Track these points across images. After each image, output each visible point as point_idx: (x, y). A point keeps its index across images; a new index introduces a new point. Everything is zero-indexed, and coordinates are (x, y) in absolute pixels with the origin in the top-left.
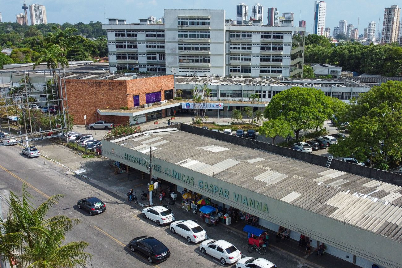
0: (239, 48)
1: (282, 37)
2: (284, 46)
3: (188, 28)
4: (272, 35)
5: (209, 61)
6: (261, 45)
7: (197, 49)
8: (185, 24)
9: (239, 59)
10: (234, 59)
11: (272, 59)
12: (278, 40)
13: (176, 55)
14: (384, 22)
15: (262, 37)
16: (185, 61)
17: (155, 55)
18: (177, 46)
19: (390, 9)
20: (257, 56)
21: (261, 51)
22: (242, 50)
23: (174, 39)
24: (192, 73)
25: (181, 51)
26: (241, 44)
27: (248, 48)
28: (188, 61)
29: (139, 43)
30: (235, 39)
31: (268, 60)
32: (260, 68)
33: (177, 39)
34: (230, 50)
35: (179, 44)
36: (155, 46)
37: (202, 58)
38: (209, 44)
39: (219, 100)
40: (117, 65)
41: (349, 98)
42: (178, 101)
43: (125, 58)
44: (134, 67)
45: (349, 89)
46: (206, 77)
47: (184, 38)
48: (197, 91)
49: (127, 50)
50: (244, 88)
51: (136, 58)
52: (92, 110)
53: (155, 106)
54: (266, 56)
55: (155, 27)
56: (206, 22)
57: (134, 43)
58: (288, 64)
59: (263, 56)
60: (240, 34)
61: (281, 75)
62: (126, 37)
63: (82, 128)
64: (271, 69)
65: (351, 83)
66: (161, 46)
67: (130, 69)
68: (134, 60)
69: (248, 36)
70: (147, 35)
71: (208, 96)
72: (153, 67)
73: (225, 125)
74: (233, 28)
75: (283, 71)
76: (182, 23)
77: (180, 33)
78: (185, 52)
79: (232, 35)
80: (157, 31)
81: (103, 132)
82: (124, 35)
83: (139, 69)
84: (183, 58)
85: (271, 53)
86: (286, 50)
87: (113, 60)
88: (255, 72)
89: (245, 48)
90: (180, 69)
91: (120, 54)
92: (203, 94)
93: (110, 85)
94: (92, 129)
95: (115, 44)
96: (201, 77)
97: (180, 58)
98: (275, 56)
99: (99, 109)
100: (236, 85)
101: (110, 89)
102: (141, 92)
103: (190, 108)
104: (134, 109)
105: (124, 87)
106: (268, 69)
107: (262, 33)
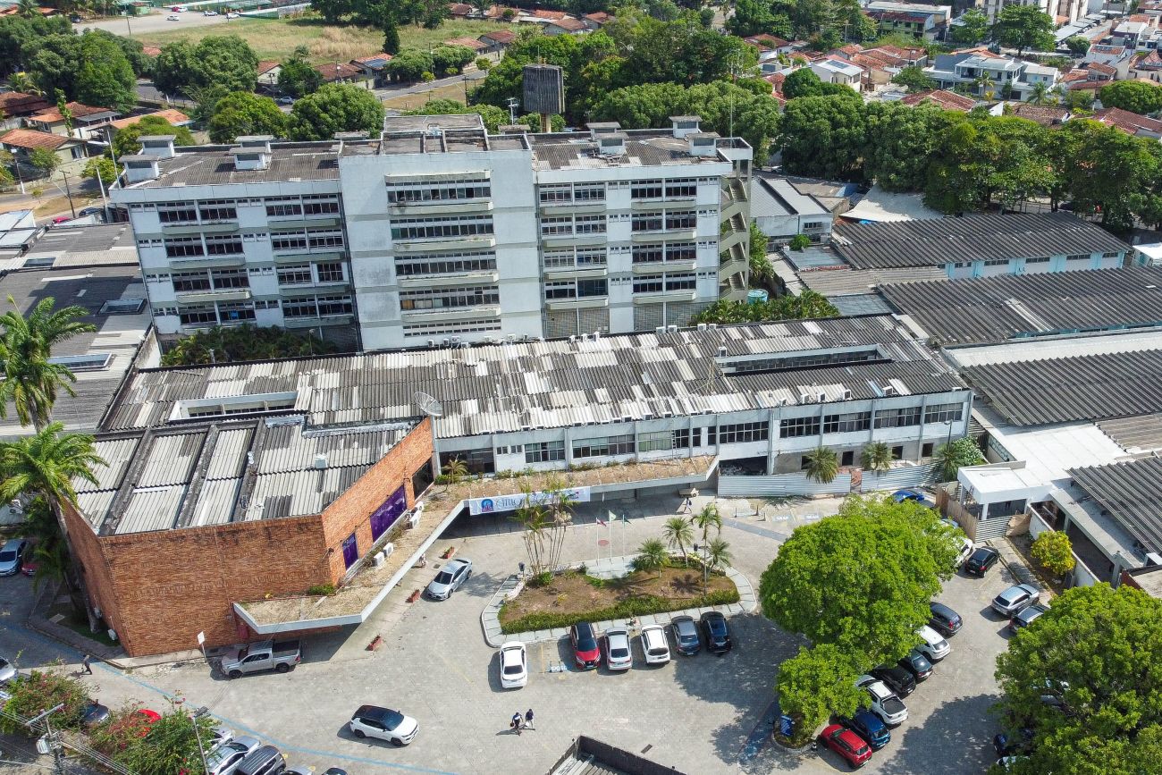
1: (693, 191)
2: (698, 215)
3: (423, 211)
4: (664, 186)
5: (495, 299)
6: (634, 216)
7: (454, 267)
8: (409, 198)
9: (572, 260)
10: (555, 261)
11: (667, 253)
12: (681, 202)
13: (390, 289)
15: (635, 194)
16: (421, 304)
17: (305, 269)
18: (391, 264)
20: (623, 248)
22: (579, 236)
23: (379, 243)
25: (405, 277)
26: (574, 219)
27: (595, 227)
28: (429, 303)
29: (246, 236)
30: (554, 205)
31: (656, 257)
32: (635, 278)
33: (389, 243)
34: (544, 238)
35: (397, 258)
36: (302, 243)
37: (472, 293)
38: (492, 250)
39: (571, 469)
40: (180, 308)
41: (917, 422)
42: (451, 488)
43: (203, 285)
44: (239, 308)
45: (915, 401)
46: (490, 344)
47: (410, 241)
48: (505, 451)
49: (207, 260)
50: (640, 428)
51: (243, 282)
52: (216, 608)
53: (402, 540)
54: (650, 247)
55: (298, 186)
56: (478, 189)
57: (230, 237)
58: (714, 261)
59: (642, 247)
60: (567, 189)
61: (694, 295)
62: (199, 220)
63: (195, 672)
64: (664, 281)
65: (908, 354)
66: (321, 242)
67: (224, 317)
68: (237, 290)
69: (594, 194)
70: (270, 211)
71: (537, 460)
72: (303, 304)
73: (620, 576)
74: (548, 175)
75: (700, 283)
76: (400, 197)
77: (396, 226)
78: (418, 281)
79: (545, 194)
80: (305, 197)
81: (280, 690)
82: (192, 215)
83: (257, 313)
84: (413, 297)
85: (663, 236)
86: (706, 227)
87: (163, 293)
88: (620, 293)
89: (587, 229)
90: (405, 328)
91: (183, 275)
92: (522, 456)
93: (269, 534)
94: (235, 674)
95: (163, 244)
96: (474, 345)
97: (404, 297)
98: (675, 245)
99: (241, 604)
100: (616, 422)
101: (270, 546)
102: (358, 522)
103: (495, 511)
104: (350, 583)
105: (315, 532)
106: (658, 280)
107: (634, 182)
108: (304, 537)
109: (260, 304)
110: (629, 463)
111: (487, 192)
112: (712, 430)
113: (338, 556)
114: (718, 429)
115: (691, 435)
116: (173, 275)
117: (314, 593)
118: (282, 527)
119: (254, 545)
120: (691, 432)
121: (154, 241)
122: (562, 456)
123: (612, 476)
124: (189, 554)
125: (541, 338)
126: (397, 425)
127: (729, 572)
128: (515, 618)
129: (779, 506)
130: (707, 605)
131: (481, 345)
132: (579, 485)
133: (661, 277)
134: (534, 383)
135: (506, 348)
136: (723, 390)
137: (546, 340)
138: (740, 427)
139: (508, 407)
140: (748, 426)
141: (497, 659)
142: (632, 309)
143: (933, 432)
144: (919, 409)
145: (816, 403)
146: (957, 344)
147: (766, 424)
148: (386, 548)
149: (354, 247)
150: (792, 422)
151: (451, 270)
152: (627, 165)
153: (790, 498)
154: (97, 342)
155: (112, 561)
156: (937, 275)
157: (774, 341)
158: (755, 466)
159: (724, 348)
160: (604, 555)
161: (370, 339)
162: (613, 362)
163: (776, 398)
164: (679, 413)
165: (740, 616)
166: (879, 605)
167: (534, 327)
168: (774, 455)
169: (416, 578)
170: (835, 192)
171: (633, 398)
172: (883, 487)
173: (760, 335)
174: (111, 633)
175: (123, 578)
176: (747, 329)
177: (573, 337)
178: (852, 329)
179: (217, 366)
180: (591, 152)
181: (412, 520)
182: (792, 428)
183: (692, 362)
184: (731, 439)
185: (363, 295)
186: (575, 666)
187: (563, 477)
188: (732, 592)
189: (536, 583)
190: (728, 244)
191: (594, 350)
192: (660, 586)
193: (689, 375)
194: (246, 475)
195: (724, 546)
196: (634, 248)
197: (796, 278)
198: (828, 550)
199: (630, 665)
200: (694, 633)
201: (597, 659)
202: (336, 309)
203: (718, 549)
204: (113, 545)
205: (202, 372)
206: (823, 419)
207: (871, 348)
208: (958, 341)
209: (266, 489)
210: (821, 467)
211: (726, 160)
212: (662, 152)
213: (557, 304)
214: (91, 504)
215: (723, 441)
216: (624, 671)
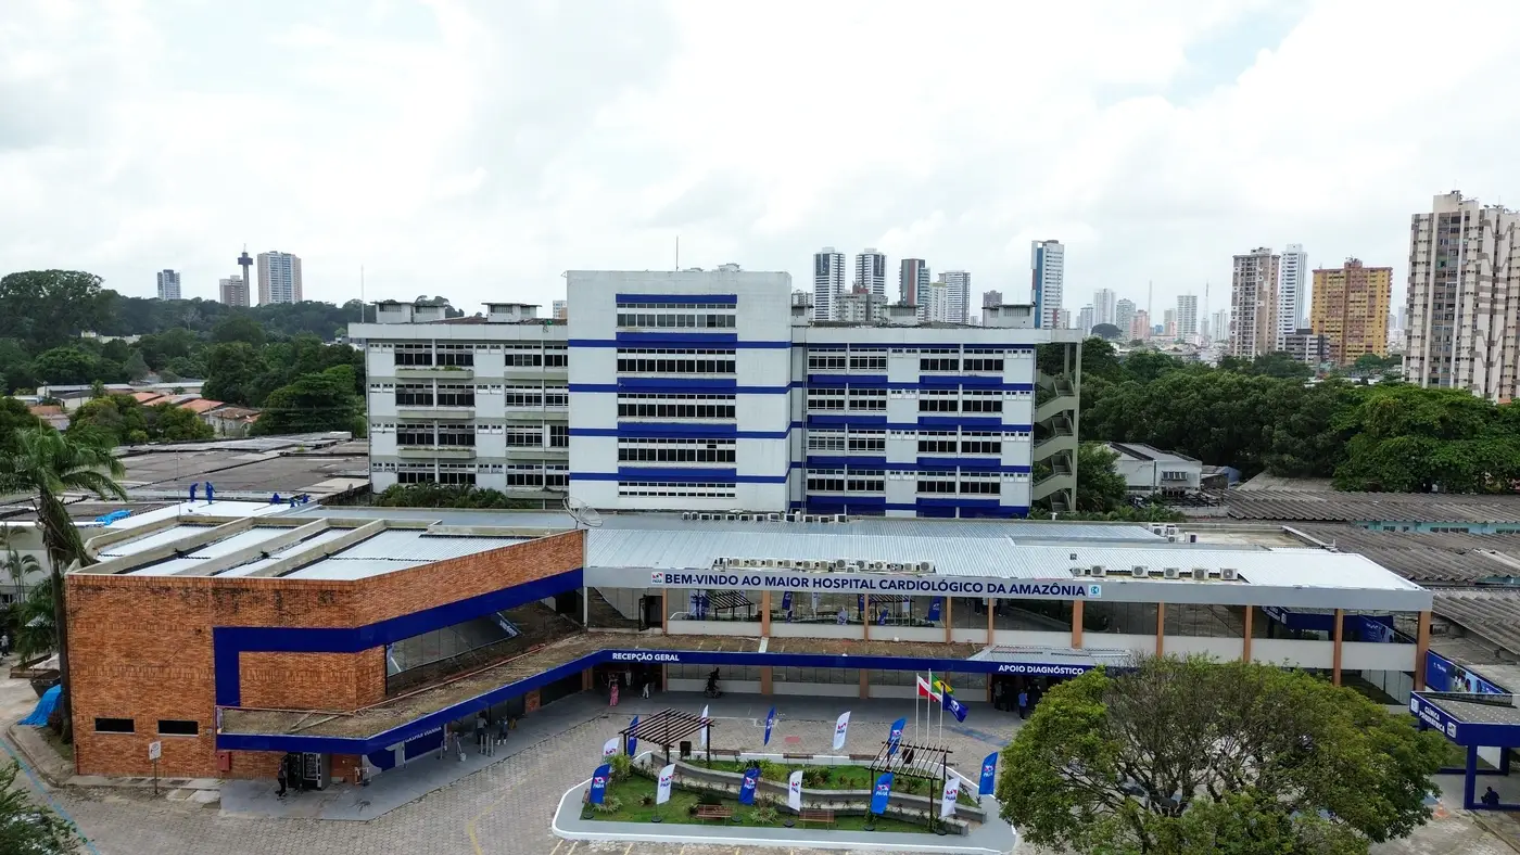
0: (840, 404)
1: (999, 365)
2: (1005, 396)
4: (961, 356)
5: (731, 456)
6: (922, 392)
7: (685, 411)
9: (843, 443)
10: (821, 443)
13: (608, 432)
14: (1235, 294)
15: (924, 364)
18: (613, 401)
19: (1249, 258)
20: (906, 433)
21: (921, 414)
22: (852, 412)
23: (603, 375)
27: (872, 403)
29: (479, 387)
30: (824, 373)
32: (919, 473)
33: (613, 376)
34: (810, 412)
35: (621, 396)
36: (538, 399)
37: (704, 446)
40: (399, 464)
43: (428, 439)
44: (460, 470)
47: (638, 375)
49: (436, 411)
51: (469, 440)
54: (941, 434)
56: (721, 316)
57: (462, 386)
59: (930, 433)
60: (841, 354)
62: (434, 365)
64: (958, 479)
66: (558, 399)
67: (444, 480)
68: (462, 447)
69: (873, 362)
70: (509, 360)
74: (818, 333)
75: (1006, 487)
77: (623, 355)
79: (815, 359)
82: (427, 360)
83: (479, 478)
84: (634, 446)
87: (385, 445)
89: (862, 405)
90: (621, 485)
91: (409, 426)
95: (394, 389)
97: (624, 444)
98: (975, 434)
105: (342, 609)
106: (950, 479)
107: (925, 351)
108: (326, 614)
109: (483, 468)
111: (731, 321)
116: (398, 426)
118: (298, 593)
119: (258, 617)
121: (385, 386)
124: (171, 617)
133: (954, 475)
151: (682, 415)
155: (74, 613)
161: (578, 496)
175: (83, 642)
196: (920, 433)
204: (79, 586)
213: (820, 498)
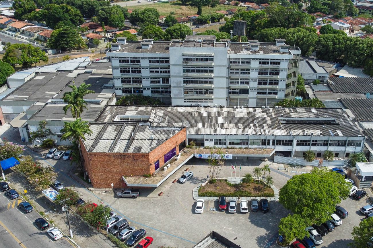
0: (238, 73)
1: (279, 63)
2: (280, 71)
3: (192, 64)
4: (270, 61)
5: (212, 93)
6: (259, 70)
8: (189, 60)
9: (238, 82)
10: (233, 83)
11: (269, 83)
12: (275, 67)
15: (260, 63)
16: (190, 93)
17: (158, 79)
18: (182, 80)
20: (255, 80)
21: (259, 75)
22: (241, 75)
23: (179, 73)
24: (196, 104)
25: (186, 84)
26: (240, 70)
27: (246, 73)
28: (192, 93)
29: (142, 68)
30: (234, 65)
31: (265, 84)
32: (258, 90)
33: (182, 74)
34: (230, 75)
35: (184, 78)
36: (158, 72)
37: (205, 91)
38: (213, 78)
39: (227, 148)
40: (122, 88)
41: (345, 145)
42: (190, 150)
43: (129, 82)
44: (139, 90)
45: (345, 139)
46: (209, 107)
47: (188, 73)
48: (208, 140)
49: (131, 75)
50: (250, 138)
51: (141, 82)
52: (118, 177)
53: (173, 164)
54: (264, 80)
55: (158, 54)
56: (210, 59)
57: (138, 68)
58: (284, 86)
59: (261, 80)
60: (239, 60)
61: (277, 97)
62: (130, 63)
63: (110, 195)
64: (267, 91)
65: (345, 122)
66: (164, 72)
67: (135, 92)
68: (139, 84)
69: (247, 62)
70: (150, 62)
71: (217, 144)
72: (157, 90)
73: (237, 183)
74: (233, 56)
75: (279, 93)
76: (186, 60)
77: (184, 68)
78: (190, 86)
79: (231, 61)
80: (160, 58)
81: (132, 204)
82: (128, 61)
83: (144, 91)
84: (188, 90)
85: (268, 77)
86: (283, 75)
87: (118, 83)
88: (253, 94)
89: (244, 73)
90: (184, 99)
91: (124, 78)
92: (213, 142)
93: (134, 157)
94: (120, 197)
95: (119, 69)
96: (204, 107)
97: (185, 90)
98: (272, 80)
99: (125, 177)
100: (243, 135)
101: (134, 160)
102: (160, 157)
103: (203, 158)
104: (156, 175)
105: (147, 158)
106: (265, 91)
107: (260, 59)
108: (143, 159)
109: (145, 89)
110: (246, 148)
111: (212, 60)
112: (274, 141)
113: (153, 166)
114: (276, 141)
115: (267, 142)
116: (121, 78)
117: (145, 176)
118: (137, 156)
119: (130, 160)
120: (267, 141)
121: (117, 68)
122: (225, 144)
123: (241, 152)
124: (111, 160)
125: (225, 106)
126: (176, 129)
127: (273, 187)
128: (202, 192)
129: (293, 168)
130: (263, 196)
131: (206, 107)
132: (229, 153)
133: (266, 90)
134: (220, 120)
135: (214, 108)
136: (279, 128)
137: (227, 107)
138: (283, 141)
139: (211, 127)
140: (286, 141)
141: (195, 204)
142: (256, 99)
143: (350, 149)
144: (346, 141)
145: (310, 135)
146: (364, 121)
147: (292, 141)
148: (168, 165)
149: (172, 74)
150: (301, 141)
151: (200, 83)
152: (258, 54)
153: (298, 165)
154: (99, 96)
155: (90, 160)
156: (363, 97)
157: (301, 114)
158: (287, 154)
159: (282, 115)
160: (234, 176)
161: (174, 102)
162: (246, 116)
163: (297, 133)
164: (264, 134)
165: (273, 202)
166: (317, 204)
167: (224, 103)
168: (294, 151)
169: (176, 176)
170: (333, 66)
171: (250, 127)
172: (330, 166)
173: (295, 111)
174: (89, 180)
175: (93, 165)
176: (292, 109)
177: (235, 107)
178: (327, 112)
179: (130, 106)
180: (248, 49)
181: (177, 158)
182: (301, 143)
183: (271, 118)
184: (280, 144)
185: (173, 89)
186: (218, 209)
187: (225, 150)
188: (272, 193)
189: (211, 182)
190: (290, 81)
191: (241, 111)
192: (250, 189)
193: (269, 122)
194: (131, 139)
195: (271, 178)
196: (258, 80)
197: (313, 94)
198: (302, 184)
199: (235, 212)
200: (257, 205)
201: (225, 208)
202: (166, 92)
203: (269, 179)
204: (91, 155)
205: (125, 107)
206: (311, 141)
207: (333, 119)
208: (365, 120)
209: (136, 144)
210: (309, 156)
211: (291, 54)
212: (271, 50)
213: (232, 96)
214: (88, 143)
215: (277, 144)
216: (233, 213)
